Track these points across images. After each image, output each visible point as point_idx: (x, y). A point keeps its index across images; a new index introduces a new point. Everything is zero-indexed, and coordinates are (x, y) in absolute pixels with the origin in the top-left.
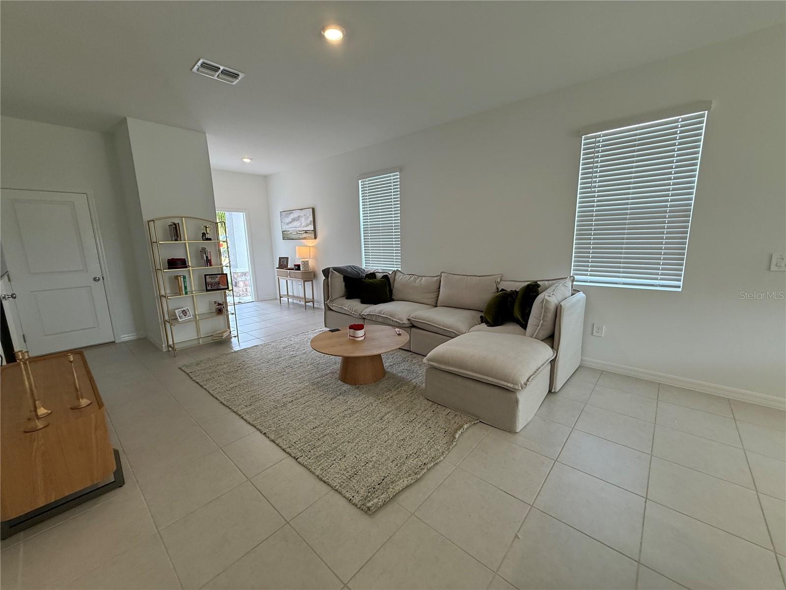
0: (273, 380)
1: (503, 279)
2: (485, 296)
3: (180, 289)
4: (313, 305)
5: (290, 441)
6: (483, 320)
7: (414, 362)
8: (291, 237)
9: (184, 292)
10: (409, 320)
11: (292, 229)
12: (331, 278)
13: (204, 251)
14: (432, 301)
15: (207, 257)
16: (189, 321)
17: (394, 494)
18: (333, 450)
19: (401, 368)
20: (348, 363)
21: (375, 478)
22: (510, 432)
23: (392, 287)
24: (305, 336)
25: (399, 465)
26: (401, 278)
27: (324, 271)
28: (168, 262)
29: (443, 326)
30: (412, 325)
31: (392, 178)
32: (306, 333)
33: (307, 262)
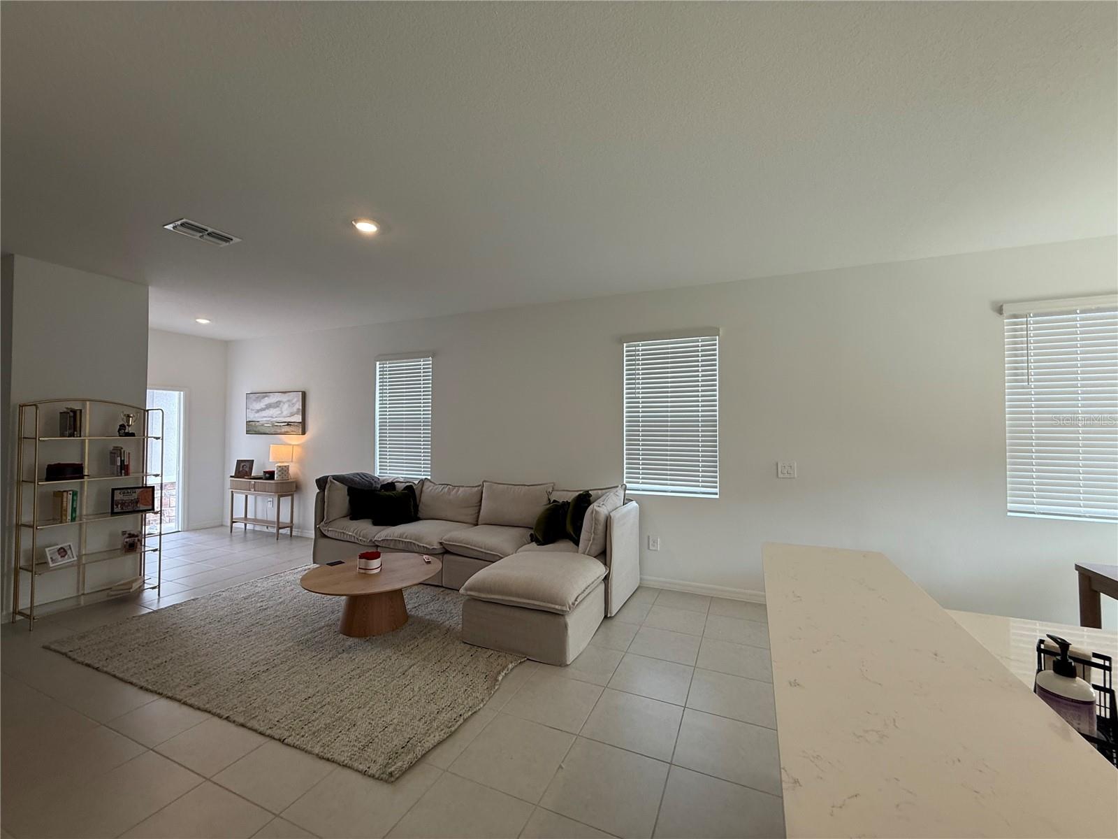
0: (233, 646)
1: (556, 488)
2: (537, 509)
3: (62, 512)
4: (291, 532)
5: (270, 720)
6: (533, 539)
7: (447, 600)
8: (262, 431)
9: (69, 518)
10: (441, 543)
11: (265, 419)
12: (329, 490)
13: (117, 451)
14: (471, 519)
15: (122, 462)
16: (70, 566)
17: (423, 752)
18: (336, 720)
19: (430, 609)
20: (356, 603)
21: (398, 741)
22: (560, 666)
23: (418, 501)
24: (280, 579)
25: (428, 722)
26: (430, 488)
27: (318, 481)
28: (47, 469)
29: (485, 549)
30: (445, 551)
32: (282, 575)
33: (287, 467)
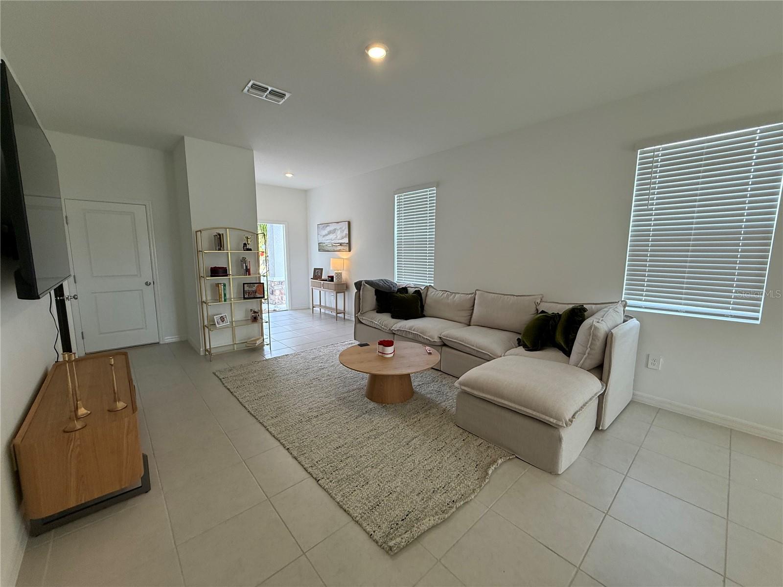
0: (301, 392)
1: (543, 300)
2: (524, 318)
3: (220, 295)
4: (344, 317)
5: (312, 460)
6: (520, 343)
7: (444, 383)
8: (327, 249)
9: (223, 299)
10: (440, 338)
11: (328, 241)
12: (363, 291)
13: (244, 260)
14: (465, 319)
15: (246, 267)
16: (226, 327)
17: (419, 533)
18: (355, 474)
19: (430, 389)
20: (376, 381)
21: (398, 512)
22: (551, 473)
23: (424, 303)
24: (334, 348)
25: (425, 499)
26: (433, 294)
27: (356, 284)
28: (211, 270)
29: (477, 347)
30: (443, 344)
31: (428, 193)
32: (336, 345)
33: (341, 274)
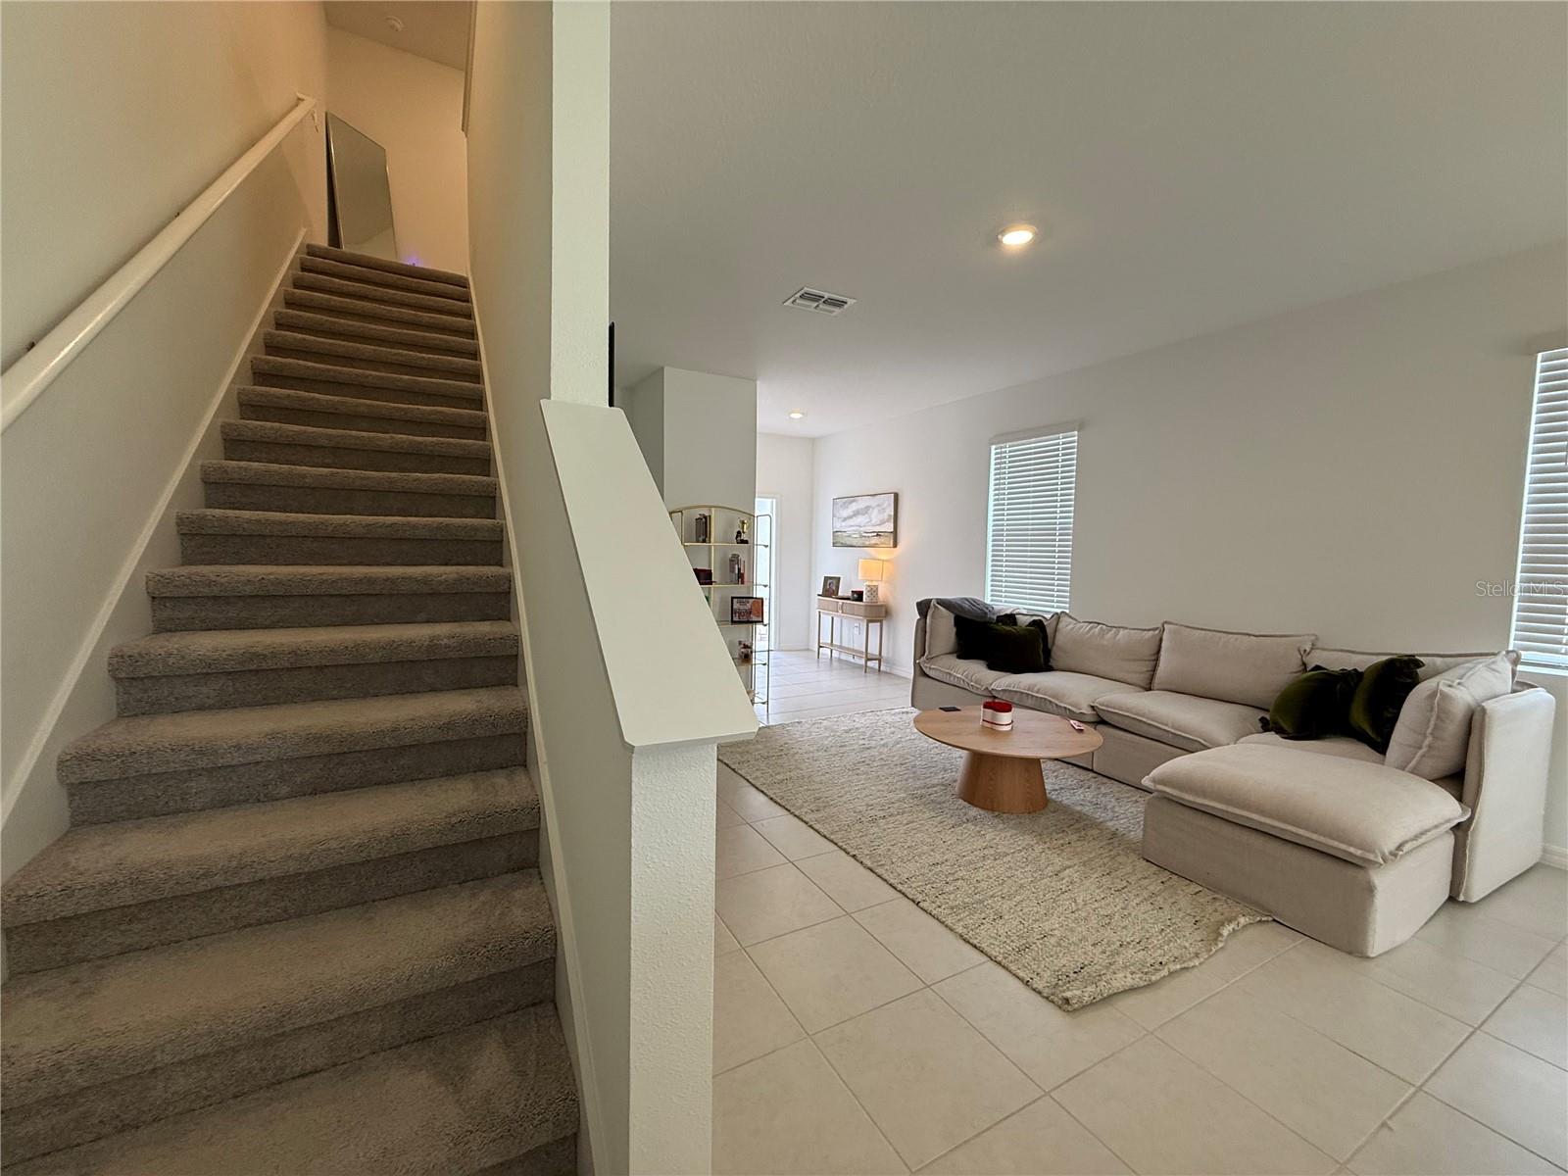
0: (844, 780)
1: (1320, 645)
2: (1277, 676)
4: (880, 666)
5: (899, 874)
6: (1266, 726)
7: (1104, 790)
8: (848, 543)
10: (1092, 707)
11: (853, 529)
12: (933, 617)
13: (735, 559)
14: (1141, 679)
15: (739, 569)
17: (1111, 991)
18: (976, 903)
19: (1078, 798)
20: (982, 763)
21: (1066, 961)
23: (1050, 641)
24: (877, 718)
25: (1108, 953)
26: (1071, 626)
27: (919, 605)
30: (1100, 720)
32: (879, 713)
33: (877, 587)
